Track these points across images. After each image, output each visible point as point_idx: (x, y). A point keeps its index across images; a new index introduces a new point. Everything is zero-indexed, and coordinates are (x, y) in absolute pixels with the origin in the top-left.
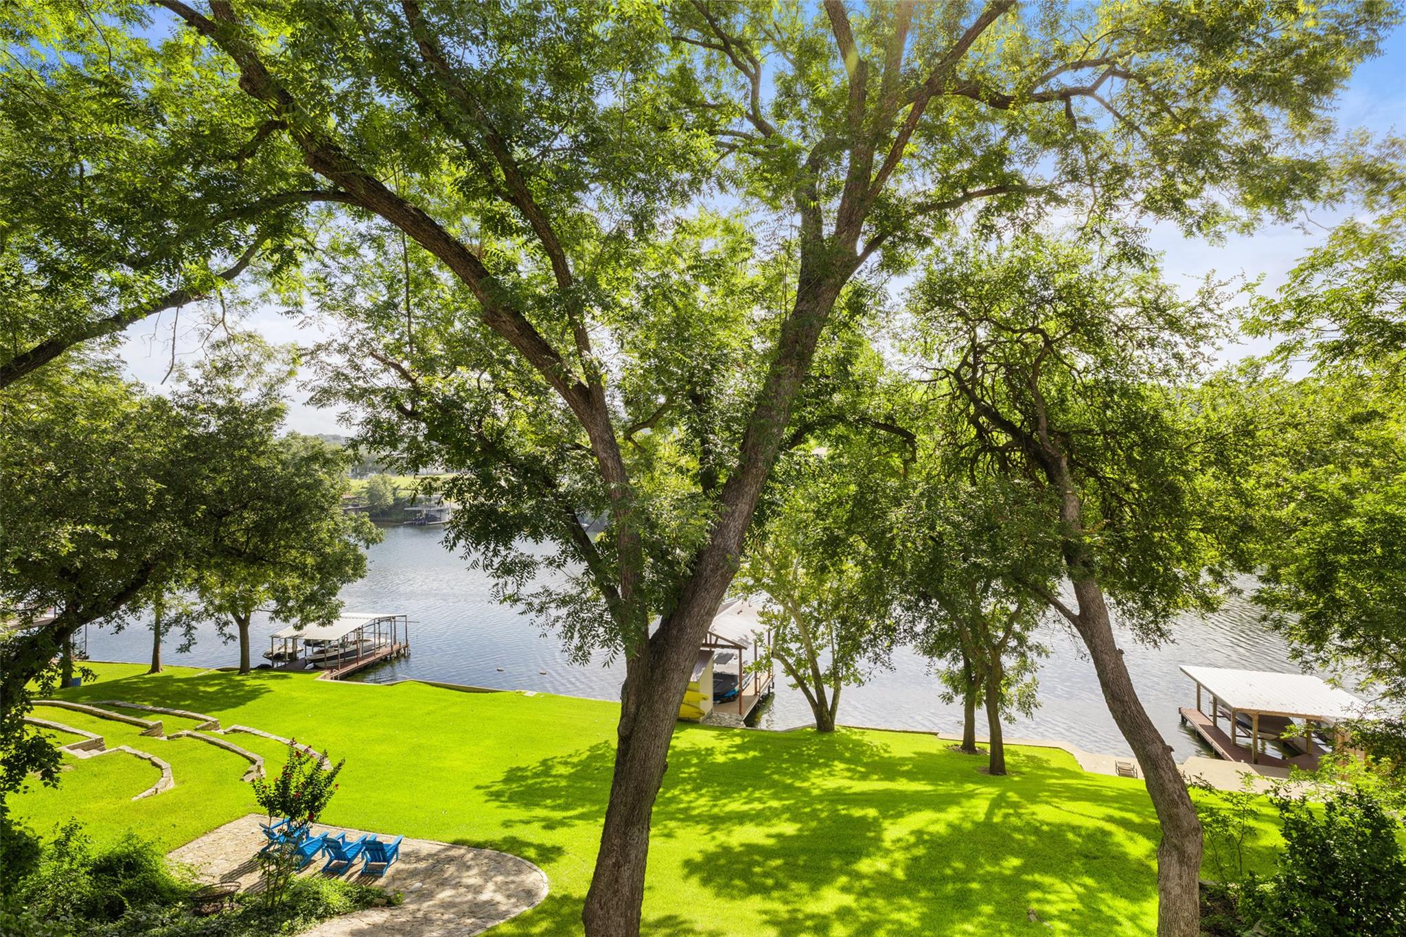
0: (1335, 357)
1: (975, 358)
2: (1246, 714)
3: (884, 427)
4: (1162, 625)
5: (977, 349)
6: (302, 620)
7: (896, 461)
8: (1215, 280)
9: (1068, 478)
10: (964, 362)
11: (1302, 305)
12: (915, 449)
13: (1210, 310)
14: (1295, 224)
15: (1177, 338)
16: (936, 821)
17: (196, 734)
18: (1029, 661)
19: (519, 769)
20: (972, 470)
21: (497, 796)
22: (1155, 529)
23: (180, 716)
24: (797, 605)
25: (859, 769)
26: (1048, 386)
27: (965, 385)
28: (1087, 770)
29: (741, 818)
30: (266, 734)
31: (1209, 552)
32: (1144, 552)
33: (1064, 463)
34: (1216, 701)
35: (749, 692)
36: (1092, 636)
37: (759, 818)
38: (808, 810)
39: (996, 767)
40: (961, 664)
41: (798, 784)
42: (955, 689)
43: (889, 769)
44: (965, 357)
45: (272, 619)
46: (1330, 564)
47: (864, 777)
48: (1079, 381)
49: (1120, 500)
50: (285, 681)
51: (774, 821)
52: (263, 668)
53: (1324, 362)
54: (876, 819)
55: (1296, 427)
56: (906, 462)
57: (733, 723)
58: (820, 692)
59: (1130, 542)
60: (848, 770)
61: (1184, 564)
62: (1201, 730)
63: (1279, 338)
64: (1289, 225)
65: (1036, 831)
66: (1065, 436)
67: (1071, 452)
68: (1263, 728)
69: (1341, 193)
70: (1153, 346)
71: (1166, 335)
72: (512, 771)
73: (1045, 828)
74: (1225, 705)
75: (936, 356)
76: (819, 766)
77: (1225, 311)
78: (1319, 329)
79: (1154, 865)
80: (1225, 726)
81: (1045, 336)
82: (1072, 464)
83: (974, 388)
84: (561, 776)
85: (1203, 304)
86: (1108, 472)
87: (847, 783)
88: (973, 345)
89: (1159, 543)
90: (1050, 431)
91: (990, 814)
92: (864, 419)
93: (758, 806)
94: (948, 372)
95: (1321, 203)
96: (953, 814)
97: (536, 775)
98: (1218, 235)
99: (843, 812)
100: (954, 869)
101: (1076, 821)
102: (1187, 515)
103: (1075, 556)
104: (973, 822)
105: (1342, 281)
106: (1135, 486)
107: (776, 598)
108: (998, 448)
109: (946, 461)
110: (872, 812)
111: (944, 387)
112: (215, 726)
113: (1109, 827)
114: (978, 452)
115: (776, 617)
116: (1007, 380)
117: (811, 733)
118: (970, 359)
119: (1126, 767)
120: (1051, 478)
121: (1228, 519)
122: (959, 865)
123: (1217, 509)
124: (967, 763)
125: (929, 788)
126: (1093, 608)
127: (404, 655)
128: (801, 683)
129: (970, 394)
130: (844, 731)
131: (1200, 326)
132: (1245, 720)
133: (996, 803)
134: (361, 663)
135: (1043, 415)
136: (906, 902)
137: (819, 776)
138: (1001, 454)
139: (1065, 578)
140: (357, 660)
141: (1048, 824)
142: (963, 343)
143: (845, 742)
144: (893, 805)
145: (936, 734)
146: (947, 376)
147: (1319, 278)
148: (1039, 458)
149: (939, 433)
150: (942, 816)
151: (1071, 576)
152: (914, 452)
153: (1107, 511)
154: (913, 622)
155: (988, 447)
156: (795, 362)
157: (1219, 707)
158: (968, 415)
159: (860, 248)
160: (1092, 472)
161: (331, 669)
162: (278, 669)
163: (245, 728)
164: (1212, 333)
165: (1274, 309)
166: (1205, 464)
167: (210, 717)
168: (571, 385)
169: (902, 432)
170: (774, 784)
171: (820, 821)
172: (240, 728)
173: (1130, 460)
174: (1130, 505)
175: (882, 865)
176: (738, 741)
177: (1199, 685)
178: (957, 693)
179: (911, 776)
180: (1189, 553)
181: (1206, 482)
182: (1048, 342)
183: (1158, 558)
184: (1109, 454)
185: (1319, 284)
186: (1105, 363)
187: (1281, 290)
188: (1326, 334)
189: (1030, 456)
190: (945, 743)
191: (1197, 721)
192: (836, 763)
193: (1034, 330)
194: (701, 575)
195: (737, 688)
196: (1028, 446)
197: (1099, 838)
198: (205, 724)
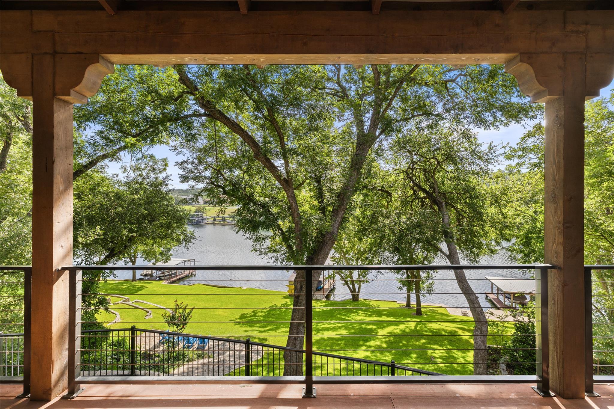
0: (535, 168)
1: (413, 166)
2: (509, 294)
3: (381, 190)
4: (477, 259)
5: (414, 163)
6: (156, 261)
7: (384, 202)
8: (493, 144)
9: (445, 209)
10: (409, 168)
11: (524, 149)
12: (391, 198)
13: (491, 154)
14: (521, 124)
15: (481, 163)
16: (397, 329)
17: (124, 302)
18: (430, 274)
19: (244, 314)
20: (411, 205)
21: (239, 323)
22: (474, 226)
23: (114, 297)
24: (345, 254)
25: (368, 313)
26: (439, 176)
27: (409, 175)
28: (451, 314)
29: (327, 329)
30: (148, 303)
31: (493, 234)
32: (471, 235)
33: (444, 204)
34: (498, 289)
35: (326, 287)
36: (453, 261)
37: (334, 329)
38: (351, 326)
39: (419, 313)
40: (406, 276)
41: (347, 318)
42: (403, 285)
43: (379, 313)
44: (409, 166)
45: (144, 261)
46: (530, 237)
47: (370, 316)
48: (449, 176)
49: (462, 216)
50: (151, 284)
51: (339, 330)
52: (141, 279)
53: (531, 169)
54: (375, 329)
55: (520, 192)
56: (388, 203)
57: (321, 298)
58: (354, 286)
59: (466, 230)
60: (364, 313)
61: (484, 238)
62: (493, 300)
63: (517, 161)
64: (520, 125)
65: (431, 332)
66: (444, 194)
67: (446, 199)
68: (515, 299)
69: (536, 115)
70: (473, 165)
71: (477, 161)
72: (242, 315)
73: (435, 331)
74: (501, 291)
75: (398, 165)
76: (354, 312)
77: (497, 154)
78: (530, 158)
79: (472, 341)
80: (501, 298)
81: (437, 160)
82: (446, 203)
83: (412, 177)
84: (261, 316)
85: (489, 152)
86: (459, 206)
87: (365, 318)
88: (412, 162)
89: (476, 230)
90: (439, 193)
91: (416, 327)
92: (374, 188)
93: (333, 326)
94: (403, 171)
95: (529, 119)
96: (402, 327)
97: (251, 316)
98: (497, 126)
99: (364, 327)
100: (403, 344)
101: (445, 328)
102: (484, 221)
103: (447, 235)
104: (410, 329)
105: (538, 142)
106: (468, 211)
107: (337, 251)
108: (420, 198)
109: (402, 202)
110: (374, 327)
111: (402, 176)
112: (128, 300)
113: (456, 330)
114: (414, 199)
115: (337, 259)
116: (424, 174)
117: (350, 301)
118: (411, 166)
119: (466, 313)
120: (439, 209)
121: (498, 222)
122: (405, 342)
123: (495, 219)
124: (407, 311)
125: (394, 319)
126: (453, 252)
127: (193, 274)
128: (346, 283)
129: (411, 179)
130: (363, 300)
131: (489, 159)
132: (508, 296)
133: (418, 323)
134: (178, 277)
135: (437, 187)
136: (388, 354)
137: (354, 316)
138: (422, 200)
139: (444, 243)
140: (176, 276)
141: (436, 329)
142: (408, 160)
143: (363, 304)
144: (381, 325)
145: (396, 302)
146: (403, 172)
147: (530, 140)
148: (435, 201)
149: (400, 193)
150: (398, 327)
151: (446, 241)
152: (391, 199)
153: (458, 220)
154: (393, 257)
155: (417, 197)
156: (356, 171)
157: (500, 292)
158: (410, 186)
159: (377, 133)
160: (453, 207)
161: (167, 280)
162: (146, 280)
163: (140, 301)
164: (492, 161)
165: (515, 151)
166: (492, 204)
167: (126, 297)
168: (282, 178)
169: (387, 192)
170: (338, 318)
171: (355, 329)
172: (138, 301)
173: (466, 202)
174: (466, 217)
175: (378, 343)
176: (324, 304)
177: (492, 283)
178: (404, 287)
179: (388, 315)
180: (486, 235)
181: (492, 210)
182: (439, 163)
183: (475, 236)
184: (459, 201)
185: (530, 142)
186: (457, 170)
187: (518, 144)
188: (532, 160)
189: (432, 201)
190: (400, 305)
191: (491, 296)
192: (360, 311)
193: (434, 158)
194: (325, 242)
195: (322, 286)
196: (431, 197)
197: (453, 333)
198: (125, 299)
